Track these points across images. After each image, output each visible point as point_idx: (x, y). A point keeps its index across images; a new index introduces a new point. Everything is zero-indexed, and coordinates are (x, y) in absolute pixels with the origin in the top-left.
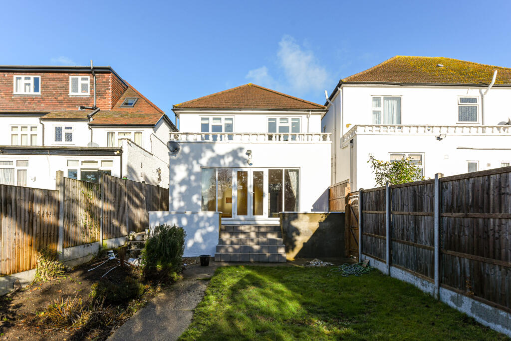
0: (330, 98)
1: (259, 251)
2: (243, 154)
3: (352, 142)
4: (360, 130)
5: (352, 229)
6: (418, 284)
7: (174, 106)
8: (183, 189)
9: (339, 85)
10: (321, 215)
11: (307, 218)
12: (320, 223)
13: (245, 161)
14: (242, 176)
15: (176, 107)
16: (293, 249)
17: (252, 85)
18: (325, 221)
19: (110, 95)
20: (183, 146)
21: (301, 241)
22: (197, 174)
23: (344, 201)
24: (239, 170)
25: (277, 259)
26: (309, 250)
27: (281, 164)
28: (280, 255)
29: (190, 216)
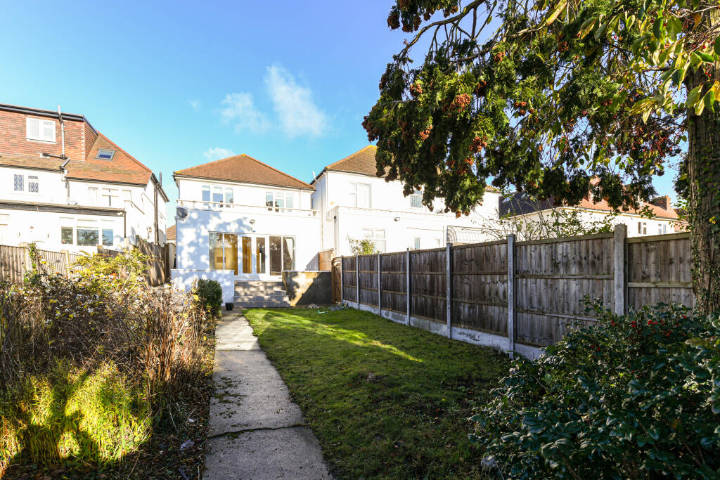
0: (317, 178)
1: (269, 300)
2: (246, 223)
3: (335, 218)
4: (340, 210)
5: (336, 283)
6: (372, 311)
7: (174, 173)
8: (192, 249)
9: (325, 171)
10: (314, 274)
11: (304, 275)
12: (314, 279)
13: (249, 228)
14: (246, 240)
15: (177, 174)
16: (294, 299)
17: (246, 157)
18: (317, 278)
19: (83, 145)
20: (191, 212)
21: (300, 292)
22: (205, 238)
23: (330, 264)
24: (244, 236)
25: (283, 305)
26: (306, 299)
27: (279, 232)
28: (286, 302)
29: (210, 273)
